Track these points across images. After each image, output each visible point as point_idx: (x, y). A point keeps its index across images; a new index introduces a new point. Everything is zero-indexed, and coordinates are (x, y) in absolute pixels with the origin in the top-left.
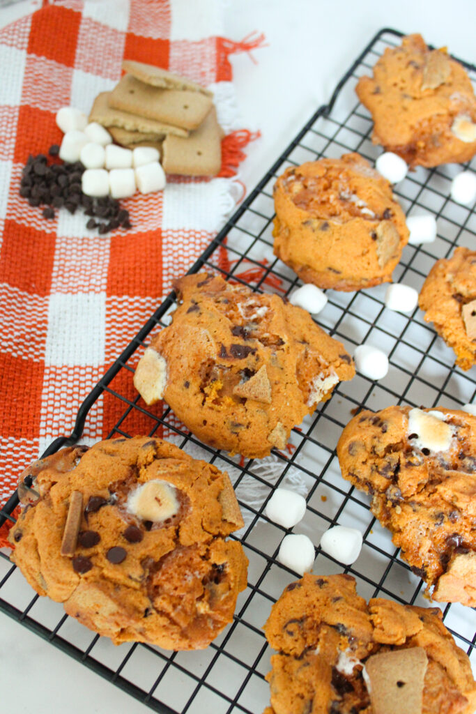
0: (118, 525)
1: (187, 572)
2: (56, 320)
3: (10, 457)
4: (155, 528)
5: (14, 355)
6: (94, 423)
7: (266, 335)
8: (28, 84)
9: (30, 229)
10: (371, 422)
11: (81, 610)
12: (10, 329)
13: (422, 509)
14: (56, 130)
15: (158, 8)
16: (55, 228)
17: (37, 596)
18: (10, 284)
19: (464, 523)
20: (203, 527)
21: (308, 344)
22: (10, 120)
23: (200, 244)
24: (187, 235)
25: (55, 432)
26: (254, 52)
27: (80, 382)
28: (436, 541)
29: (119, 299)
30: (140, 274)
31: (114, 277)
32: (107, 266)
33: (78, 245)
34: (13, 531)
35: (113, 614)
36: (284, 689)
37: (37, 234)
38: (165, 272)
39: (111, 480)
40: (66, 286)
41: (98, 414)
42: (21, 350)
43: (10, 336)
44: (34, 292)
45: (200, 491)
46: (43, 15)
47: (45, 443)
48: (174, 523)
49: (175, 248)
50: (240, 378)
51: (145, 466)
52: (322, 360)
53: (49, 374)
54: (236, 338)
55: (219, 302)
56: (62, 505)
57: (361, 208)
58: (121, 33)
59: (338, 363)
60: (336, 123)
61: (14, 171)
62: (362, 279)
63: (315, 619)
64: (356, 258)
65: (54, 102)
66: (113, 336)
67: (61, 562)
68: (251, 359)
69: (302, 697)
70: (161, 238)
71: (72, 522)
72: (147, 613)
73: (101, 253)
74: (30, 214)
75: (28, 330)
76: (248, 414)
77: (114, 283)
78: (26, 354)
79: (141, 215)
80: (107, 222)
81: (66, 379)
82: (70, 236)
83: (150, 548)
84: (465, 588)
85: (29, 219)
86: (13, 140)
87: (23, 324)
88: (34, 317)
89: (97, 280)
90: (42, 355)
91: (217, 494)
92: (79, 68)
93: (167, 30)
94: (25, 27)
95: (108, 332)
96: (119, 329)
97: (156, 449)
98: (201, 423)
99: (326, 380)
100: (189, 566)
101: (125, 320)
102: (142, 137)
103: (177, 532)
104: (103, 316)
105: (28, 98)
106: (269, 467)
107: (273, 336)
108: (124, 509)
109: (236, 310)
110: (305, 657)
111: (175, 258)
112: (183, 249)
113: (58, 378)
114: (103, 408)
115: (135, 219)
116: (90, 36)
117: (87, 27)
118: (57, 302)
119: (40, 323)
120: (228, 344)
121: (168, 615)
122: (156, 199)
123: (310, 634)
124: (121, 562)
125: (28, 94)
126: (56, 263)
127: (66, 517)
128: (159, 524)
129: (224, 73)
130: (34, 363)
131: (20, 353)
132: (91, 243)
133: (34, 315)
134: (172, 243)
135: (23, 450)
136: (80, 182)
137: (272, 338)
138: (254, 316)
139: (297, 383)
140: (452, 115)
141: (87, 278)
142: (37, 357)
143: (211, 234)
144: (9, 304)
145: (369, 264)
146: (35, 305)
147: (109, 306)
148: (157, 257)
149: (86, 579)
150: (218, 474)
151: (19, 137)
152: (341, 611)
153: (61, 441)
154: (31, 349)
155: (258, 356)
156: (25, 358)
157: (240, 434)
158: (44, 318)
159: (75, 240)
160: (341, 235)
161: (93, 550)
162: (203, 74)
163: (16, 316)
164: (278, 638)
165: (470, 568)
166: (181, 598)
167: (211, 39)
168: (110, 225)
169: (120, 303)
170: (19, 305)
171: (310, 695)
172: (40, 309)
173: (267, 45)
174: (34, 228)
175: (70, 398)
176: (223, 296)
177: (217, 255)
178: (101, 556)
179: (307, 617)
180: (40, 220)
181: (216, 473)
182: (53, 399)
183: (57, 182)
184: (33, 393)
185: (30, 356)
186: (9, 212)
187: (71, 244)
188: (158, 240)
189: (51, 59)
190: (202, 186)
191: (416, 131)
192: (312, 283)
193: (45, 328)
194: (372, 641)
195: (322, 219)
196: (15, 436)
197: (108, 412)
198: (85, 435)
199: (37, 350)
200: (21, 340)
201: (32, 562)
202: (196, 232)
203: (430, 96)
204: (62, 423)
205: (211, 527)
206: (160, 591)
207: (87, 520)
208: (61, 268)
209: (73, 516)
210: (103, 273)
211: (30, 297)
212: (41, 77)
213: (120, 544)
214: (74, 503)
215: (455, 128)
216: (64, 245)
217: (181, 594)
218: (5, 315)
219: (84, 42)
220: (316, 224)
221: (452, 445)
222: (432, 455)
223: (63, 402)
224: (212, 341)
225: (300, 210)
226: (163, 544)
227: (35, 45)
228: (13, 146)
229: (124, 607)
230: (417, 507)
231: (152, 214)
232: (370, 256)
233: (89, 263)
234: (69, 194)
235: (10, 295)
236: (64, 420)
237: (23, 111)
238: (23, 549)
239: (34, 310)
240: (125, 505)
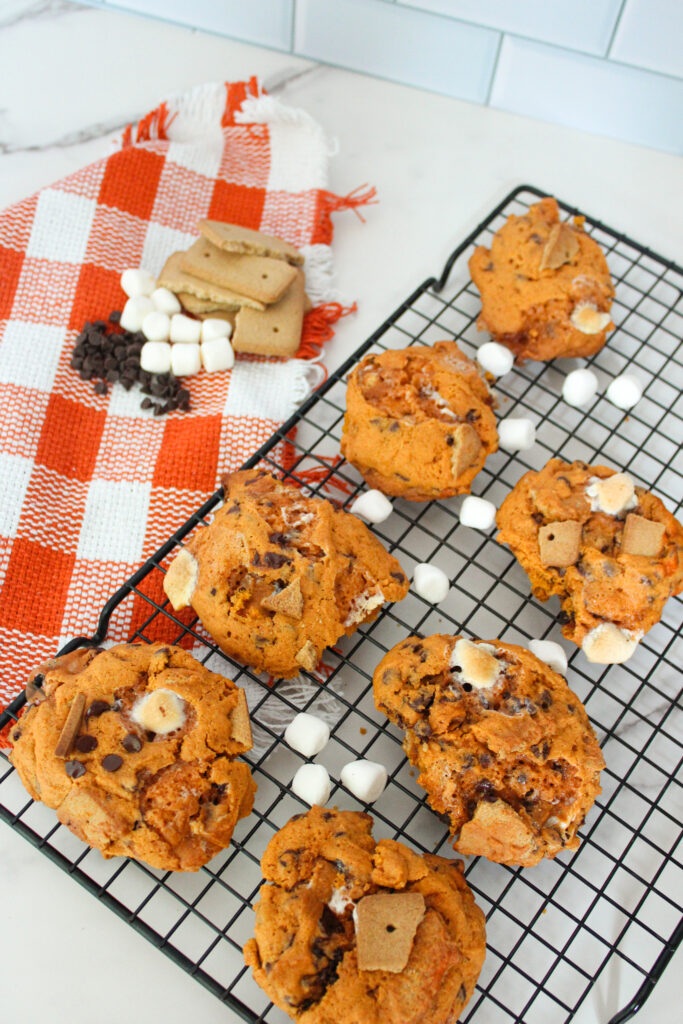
0: (118, 732)
1: (183, 788)
2: (94, 509)
3: (25, 654)
4: (157, 739)
5: (43, 544)
6: (120, 626)
7: (307, 545)
8: (96, 239)
9: (78, 404)
10: (412, 649)
11: (72, 818)
12: (42, 516)
13: (451, 749)
14: (119, 294)
15: (256, 151)
16: (107, 405)
17: (32, 801)
18: (47, 466)
19: (496, 769)
20: (207, 744)
21: (355, 557)
22: (70, 280)
23: (263, 435)
24: (249, 424)
25: (77, 632)
26: (361, 209)
27: (112, 579)
28: (463, 786)
29: (166, 491)
30: (191, 465)
31: (163, 466)
32: (156, 452)
33: (129, 426)
34: (14, 729)
35: (102, 824)
36: (267, 920)
37: (86, 412)
38: (220, 464)
39: (117, 685)
40: (110, 472)
41: (126, 616)
42: (51, 539)
43: (40, 524)
44: (74, 477)
45: (209, 705)
46: (120, 159)
47: (63, 641)
48: (177, 738)
49: (235, 437)
50: (273, 590)
51: (155, 674)
52: (368, 576)
53: (79, 568)
54: (273, 545)
55: (262, 504)
56: (65, 707)
57: (441, 407)
58: (210, 180)
59: (386, 582)
60: (443, 301)
61: (67, 338)
62: (433, 488)
63: (312, 851)
64: (427, 464)
65: (122, 260)
66: (154, 532)
67: (55, 765)
68: (286, 569)
69: (285, 930)
70: (220, 425)
71: (70, 724)
72: (136, 825)
73: (154, 437)
74: (80, 388)
75: (61, 518)
76: (275, 629)
77: (161, 473)
78: (56, 544)
79: (204, 396)
80: (163, 403)
81: (97, 575)
82: (122, 416)
83: (148, 759)
84: (488, 839)
85: (78, 394)
86: (71, 303)
87: (57, 511)
88: (70, 504)
89: (144, 468)
90: (75, 547)
91: (228, 711)
92: (155, 221)
93: (264, 178)
94: (98, 174)
95: (150, 526)
96: (162, 524)
97: (169, 657)
98: (226, 634)
99: (370, 599)
100: (187, 782)
101: (170, 515)
102: (215, 307)
103: (179, 746)
104: (146, 508)
105: (92, 255)
106: (301, 690)
107: (315, 546)
108: (127, 716)
109: (277, 513)
110: (296, 890)
111: (233, 448)
112: (243, 439)
113: (89, 573)
114: (132, 610)
115: (196, 401)
116: (173, 182)
117: (170, 172)
118: (97, 490)
119: (76, 511)
120: (262, 551)
121: (158, 831)
122: (223, 379)
123: (303, 868)
124: (116, 770)
125: (94, 250)
126: (102, 445)
127: (66, 719)
128: (162, 736)
129: (324, 233)
130: (64, 555)
131: (49, 542)
132: (144, 424)
133: (70, 502)
134: (232, 431)
135: (41, 648)
136: (138, 354)
137: (312, 549)
138: (298, 523)
139: (334, 599)
140: (572, 301)
141: (134, 465)
142: (68, 548)
143: (276, 424)
144: (44, 488)
145: (440, 472)
146: (74, 490)
147: (154, 498)
148: (212, 446)
149: (78, 784)
150: (234, 691)
151: (77, 300)
152: (342, 847)
153: (79, 642)
154: (63, 540)
155: (293, 566)
156: (54, 548)
157: (265, 650)
158: (81, 506)
159: (126, 421)
160: (411, 438)
161: (89, 755)
162: (298, 234)
163: (51, 502)
164: (272, 867)
165: (494, 818)
166: (174, 814)
167: (311, 191)
168: (166, 406)
169: (167, 495)
170: (55, 490)
171: (294, 928)
172: (78, 496)
173: (376, 202)
174: (83, 405)
175: (98, 596)
176: (267, 498)
177: (280, 449)
178: (96, 762)
179: (304, 849)
180: (91, 395)
181: (231, 689)
182: (80, 596)
183: (113, 354)
184: (59, 588)
185: (61, 547)
186: (55, 385)
187: (121, 425)
188: (217, 428)
189: (123, 210)
190: (278, 367)
191: (529, 317)
192: (379, 489)
193: (81, 518)
194: (370, 882)
195: (394, 417)
196: (33, 633)
197: (137, 615)
198: (109, 638)
199: (69, 540)
200: (53, 529)
201: (28, 763)
202: (260, 421)
203: (549, 277)
204: (85, 622)
205: (215, 744)
206: (153, 805)
207: (87, 724)
208: (108, 450)
209: (73, 719)
210: (152, 460)
211: (69, 481)
212: (110, 231)
213: (117, 752)
214: (76, 705)
215: (574, 317)
216: (113, 425)
217: (174, 810)
218: (38, 500)
219: (165, 190)
220: (385, 422)
221: (497, 682)
222: (473, 691)
223: (90, 600)
224: (247, 547)
225: (369, 407)
226: (162, 756)
227: (107, 194)
228: (69, 310)
229: (113, 817)
230: (446, 746)
231: (216, 396)
232: (442, 463)
233: (139, 448)
234: (125, 367)
235: (46, 478)
236: (88, 620)
237: (85, 270)
238: (20, 749)
239: (71, 496)
240: (129, 713)
